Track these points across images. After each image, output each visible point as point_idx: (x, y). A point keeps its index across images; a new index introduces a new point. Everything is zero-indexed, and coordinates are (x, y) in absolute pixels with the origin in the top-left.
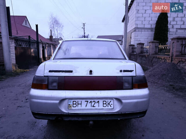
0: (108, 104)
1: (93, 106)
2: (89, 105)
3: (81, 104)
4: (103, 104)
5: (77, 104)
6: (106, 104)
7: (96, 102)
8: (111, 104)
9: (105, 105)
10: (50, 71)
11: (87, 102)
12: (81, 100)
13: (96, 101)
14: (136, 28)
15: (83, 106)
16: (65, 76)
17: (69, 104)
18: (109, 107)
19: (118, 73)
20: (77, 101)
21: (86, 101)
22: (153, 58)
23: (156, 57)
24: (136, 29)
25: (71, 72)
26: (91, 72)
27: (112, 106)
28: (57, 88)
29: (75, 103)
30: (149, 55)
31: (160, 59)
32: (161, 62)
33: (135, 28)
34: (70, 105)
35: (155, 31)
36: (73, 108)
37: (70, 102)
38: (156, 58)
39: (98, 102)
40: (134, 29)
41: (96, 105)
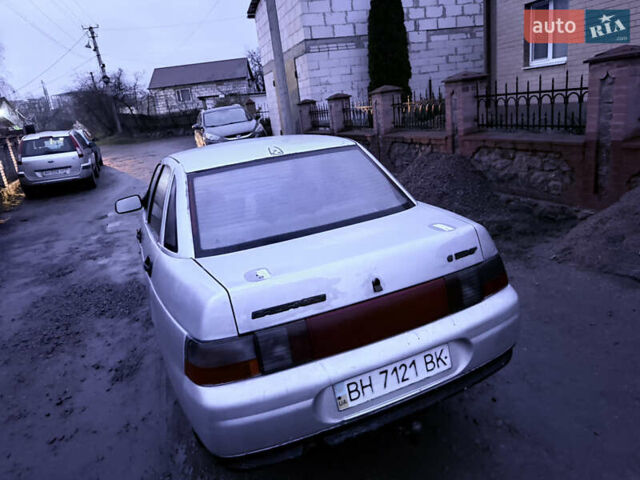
0: (438, 360)
1: (403, 380)
2: (392, 379)
3: (370, 385)
4: (427, 363)
5: (360, 389)
6: (432, 361)
7: (408, 366)
8: (443, 357)
9: (430, 366)
10: (256, 315)
11: (384, 374)
12: (368, 375)
13: (408, 362)
14: (308, 43)
15: (379, 390)
16: (305, 318)
17: (337, 396)
18: (443, 368)
19: (444, 266)
20: (357, 380)
21: (381, 373)
22: (393, 143)
23: (403, 138)
24: (309, 45)
25: (322, 298)
26: (377, 284)
27: (448, 361)
28: (290, 361)
29: (353, 387)
30: (378, 134)
31: (417, 146)
32: (420, 154)
33: (306, 40)
34: (342, 399)
35: (369, 46)
36: (351, 404)
37: (341, 390)
38: (403, 142)
39: (414, 363)
40: (303, 46)
41: (410, 373)
